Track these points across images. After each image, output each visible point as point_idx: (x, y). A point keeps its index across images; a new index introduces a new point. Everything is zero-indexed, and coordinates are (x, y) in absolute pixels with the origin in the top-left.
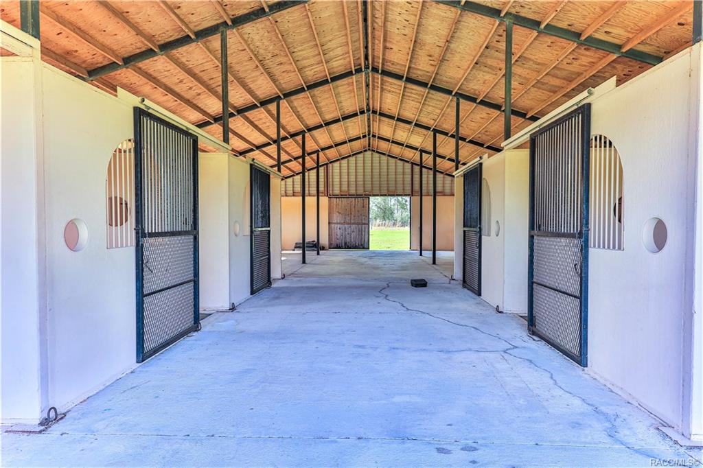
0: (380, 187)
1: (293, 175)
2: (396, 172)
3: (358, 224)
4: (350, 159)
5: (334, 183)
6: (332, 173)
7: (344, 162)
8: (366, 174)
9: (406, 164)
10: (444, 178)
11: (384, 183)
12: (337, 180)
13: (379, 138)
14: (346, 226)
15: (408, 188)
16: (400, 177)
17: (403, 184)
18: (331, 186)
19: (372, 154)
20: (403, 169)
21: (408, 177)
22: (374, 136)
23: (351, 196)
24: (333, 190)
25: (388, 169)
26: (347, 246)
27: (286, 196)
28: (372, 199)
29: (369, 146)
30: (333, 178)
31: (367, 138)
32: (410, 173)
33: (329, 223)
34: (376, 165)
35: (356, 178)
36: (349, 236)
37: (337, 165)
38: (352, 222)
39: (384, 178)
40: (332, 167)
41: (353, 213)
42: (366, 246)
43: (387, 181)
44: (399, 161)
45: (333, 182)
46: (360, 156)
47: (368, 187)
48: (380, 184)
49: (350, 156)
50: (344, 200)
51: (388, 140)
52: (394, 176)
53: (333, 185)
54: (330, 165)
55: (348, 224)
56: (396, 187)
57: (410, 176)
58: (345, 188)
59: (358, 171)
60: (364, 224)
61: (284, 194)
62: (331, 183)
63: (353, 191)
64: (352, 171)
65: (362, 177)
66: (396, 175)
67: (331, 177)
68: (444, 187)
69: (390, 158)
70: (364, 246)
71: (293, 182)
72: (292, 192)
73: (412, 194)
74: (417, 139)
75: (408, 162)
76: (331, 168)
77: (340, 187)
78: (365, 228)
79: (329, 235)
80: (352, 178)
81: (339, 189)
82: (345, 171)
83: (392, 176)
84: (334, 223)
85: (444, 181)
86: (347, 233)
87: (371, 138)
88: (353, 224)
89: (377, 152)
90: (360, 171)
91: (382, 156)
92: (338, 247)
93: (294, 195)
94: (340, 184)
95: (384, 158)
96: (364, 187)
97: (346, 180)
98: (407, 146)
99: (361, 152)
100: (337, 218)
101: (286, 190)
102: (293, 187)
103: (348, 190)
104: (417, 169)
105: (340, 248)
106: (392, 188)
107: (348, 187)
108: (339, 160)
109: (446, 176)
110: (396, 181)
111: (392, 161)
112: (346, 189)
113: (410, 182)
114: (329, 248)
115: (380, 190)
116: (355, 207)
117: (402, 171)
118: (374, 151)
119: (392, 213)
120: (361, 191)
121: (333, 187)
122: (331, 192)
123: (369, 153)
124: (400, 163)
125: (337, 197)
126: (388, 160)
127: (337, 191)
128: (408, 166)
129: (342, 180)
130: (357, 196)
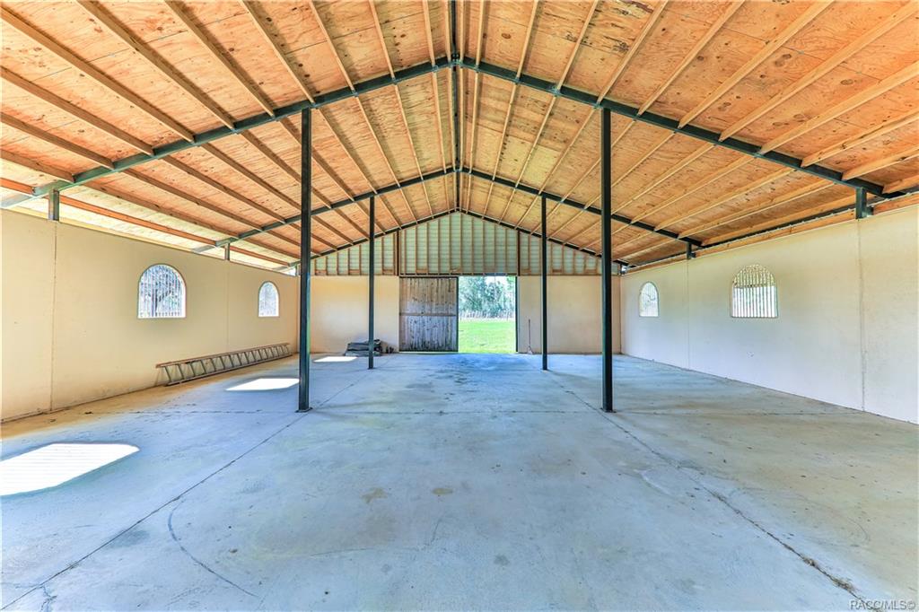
0: (473, 263)
1: (349, 246)
2: (495, 242)
3: (443, 315)
4: (432, 223)
5: (408, 257)
6: (406, 242)
7: (423, 227)
8: (453, 244)
9: (510, 231)
10: (563, 250)
11: (479, 257)
12: (411, 253)
13: (474, 173)
14: (425, 318)
15: (513, 264)
16: (501, 249)
17: (506, 259)
18: (403, 261)
19: (462, 217)
20: (506, 237)
21: (512, 250)
22: (465, 170)
23: (432, 276)
24: (406, 267)
25: (484, 237)
26: (425, 347)
27: (338, 274)
28: (461, 278)
29: (458, 205)
30: (406, 250)
31: (455, 174)
32: (516, 243)
33: (400, 314)
34: (468, 231)
35: (439, 250)
36: (430, 332)
37: (411, 231)
38: (434, 312)
39: (479, 250)
40: (406, 234)
41: (434, 300)
42: (453, 347)
43: (484, 254)
44: (501, 227)
45: (406, 256)
46: (445, 220)
47: (457, 262)
48: (473, 259)
49: (431, 219)
50: (422, 281)
51: (489, 177)
52: (493, 248)
53: (406, 259)
54: (403, 232)
55: (427, 315)
56: (495, 263)
57: (515, 248)
58: (423, 264)
59: (442, 240)
60: (451, 315)
61: (336, 273)
62: (403, 257)
63: (434, 269)
64: (434, 240)
65: (448, 248)
66: (495, 246)
67: (403, 248)
68: (563, 263)
69: (487, 222)
70: (449, 347)
71: (349, 255)
72: (347, 269)
73: (519, 272)
75: (513, 228)
76: (403, 236)
77: (417, 263)
78: (451, 321)
79: (400, 332)
80: (434, 251)
81: (414, 265)
82: (423, 240)
83: (490, 248)
84: (409, 315)
85: (563, 255)
86: (426, 328)
87: (462, 175)
88: (435, 315)
89: (469, 213)
90: (445, 240)
91: (476, 219)
92: (413, 348)
93: (349, 274)
94: (417, 259)
95: (479, 222)
96: (451, 263)
97: (426, 252)
98: (520, 187)
99: (447, 213)
100: (411, 307)
101: (338, 267)
102: (349, 262)
103: (428, 267)
104: (525, 238)
105: (416, 350)
106: (490, 265)
107: (428, 263)
108: (414, 224)
109: (566, 248)
110: (495, 254)
111: (490, 226)
112: (426, 265)
113: (516, 257)
114: (400, 350)
115: (473, 267)
116: (437, 291)
117: (504, 240)
118: (465, 212)
120: (446, 268)
121: (406, 262)
122: (403, 269)
123: (457, 215)
124: (501, 230)
125: (418, 276)
126: (484, 225)
127: (412, 268)
128: (513, 233)
129: (419, 252)
130: (440, 276)
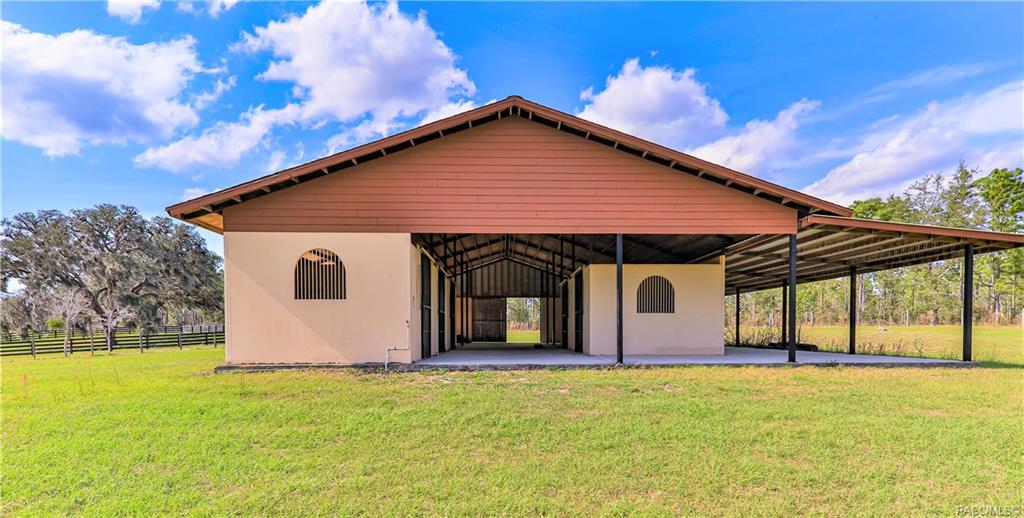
0: (515, 289)
2: (528, 277)
3: (497, 321)
4: (491, 266)
5: (476, 286)
6: (475, 278)
7: (486, 268)
8: (503, 278)
9: (536, 271)
11: (519, 286)
12: (478, 284)
13: (515, 252)
14: (487, 322)
15: (539, 290)
16: (531, 281)
17: (534, 287)
19: (509, 262)
20: (535, 274)
21: (538, 282)
22: (511, 251)
23: (490, 297)
24: (475, 292)
25: (522, 275)
26: (488, 339)
28: (508, 299)
29: (506, 256)
30: (475, 282)
31: (505, 252)
32: (540, 278)
33: (472, 320)
34: (512, 271)
35: (495, 282)
36: (489, 330)
37: (479, 271)
38: (492, 319)
39: (519, 282)
41: (492, 312)
42: (503, 339)
43: (521, 284)
44: (531, 269)
46: (499, 263)
47: (506, 289)
48: (515, 287)
49: (490, 264)
50: (485, 301)
51: (521, 255)
52: (527, 281)
53: (475, 288)
55: (488, 320)
56: (528, 290)
57: (540, 281)
58: (486, 290)
59: (497, 276)
60: (502, 321)
62: (474, 286)
63: (492, 293)
64: (492, 276)
65: (500, 281)
66: (528, 279)
69: (523, 266)
70: (501, 338)
73: (541, 296)
74: (543, 256)
75: (538, 269)
76: (474, 274)
77: (482, 289)
78: (502, 325)
79: (472, 330)
80: (492, 283)
81: (480, 291)
82: (486, 276)
83: (525, 281)
84: (477, 320)
86: (487, 328)
87: (509, 252)
89: (513, 261)
90: (499, 276)
91: (517, 264)
92: (481, 340)
94: (482, 287)
95: (519, 265)
96: (502, 289)
97: (487, 284)
98: (536, 259)
99: (500, 261)
100: (479, 316)
103: (489, 292)
104: (545, 274)
106: (525, 291)
107: (488, 289)
110: (528, 284)
111: (525, 268)
113: (541, 286)
114: (473, 341)
115: (515, 291)
116: (494, 307)
117: (533, 276)
118: (510, 260)
119: (527, 315)
120: (499, 293)
121: (475, 290)
122: (474, 294)
123: (506, 262)
125: (478, 298)
127: (479, 293)
128: (538, 272)
129: (483, 284)
130: (496, 297)
